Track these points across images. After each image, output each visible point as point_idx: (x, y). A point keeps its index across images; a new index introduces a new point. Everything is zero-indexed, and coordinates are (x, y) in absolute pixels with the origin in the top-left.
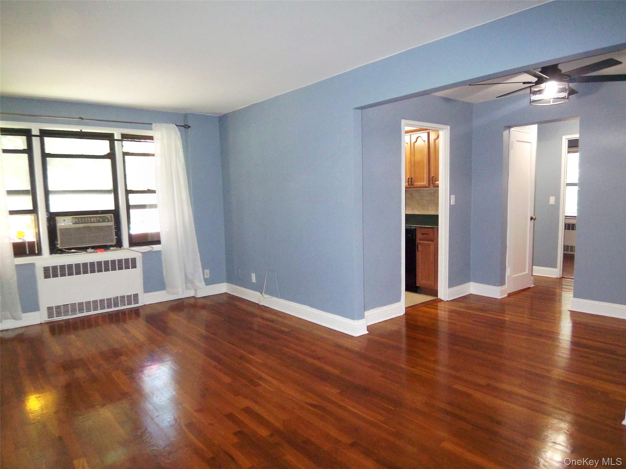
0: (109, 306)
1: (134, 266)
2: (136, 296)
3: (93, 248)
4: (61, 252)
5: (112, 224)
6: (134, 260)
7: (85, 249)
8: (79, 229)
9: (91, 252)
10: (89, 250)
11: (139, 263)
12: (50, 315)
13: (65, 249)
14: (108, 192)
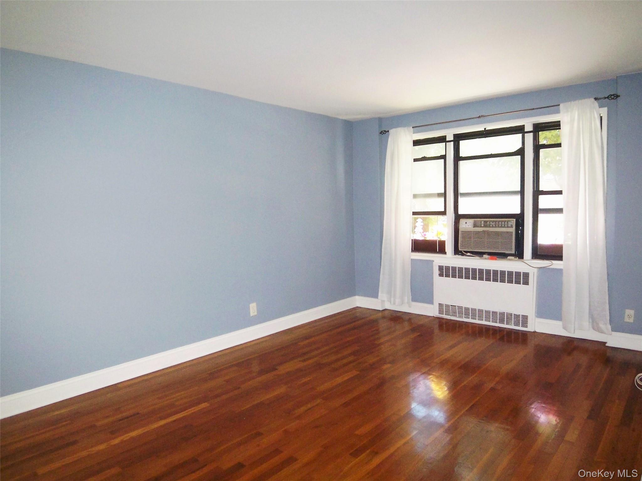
0: (502, 321)
1: (526, 283)
2: (525, 318)
3: (490, 254)
4: (462, 254)
5: (513, 230)
6: (526, 275)
7: (480, 254)
8: (478, 233)
9: (486, 259)
10: (485, 256)
11: (532, 279)
12: (441, 312)
13: (464, 251)
14: (514, 193)
